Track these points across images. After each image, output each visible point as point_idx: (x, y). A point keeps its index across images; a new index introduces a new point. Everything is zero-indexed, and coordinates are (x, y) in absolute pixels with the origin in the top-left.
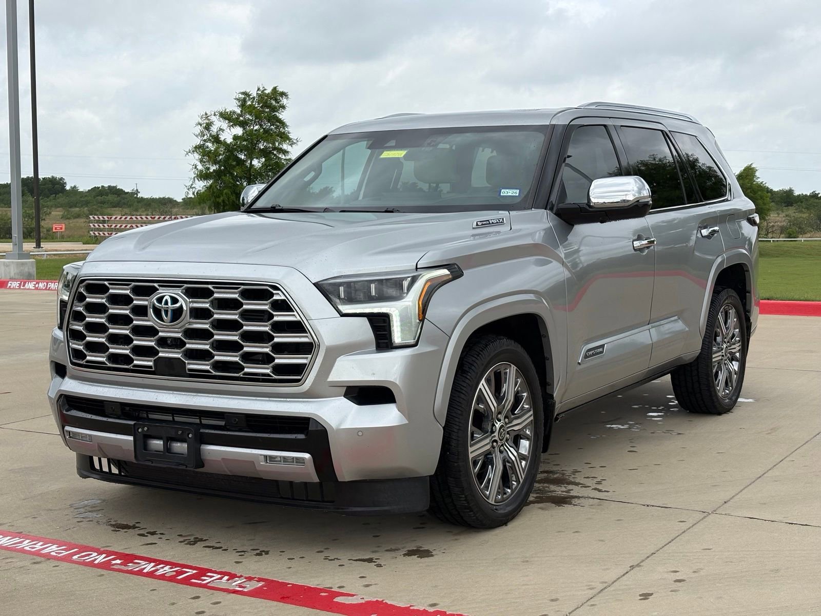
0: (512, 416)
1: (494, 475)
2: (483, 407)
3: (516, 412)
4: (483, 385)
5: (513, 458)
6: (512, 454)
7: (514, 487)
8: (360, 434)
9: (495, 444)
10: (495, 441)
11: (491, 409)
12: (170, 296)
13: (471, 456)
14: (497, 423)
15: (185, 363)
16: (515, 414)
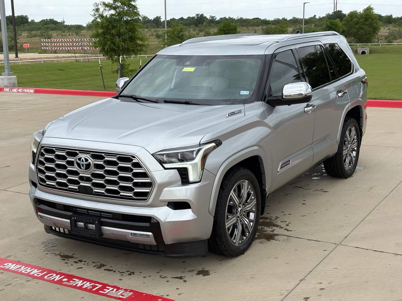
0: (246, 204)
1: (238, 232)
2: (232, 203)
3: (248, 201)
4: (232, 193)
5: (247, 223)
6: (246, 221)
7: (247, 236)
8: (175, 224)
9: (238, 218)
10: (238, 217)
11: (236, 204)
12: (84, 158)
13: (227, 227)
14: (239, 209)
15: (93, 189)
16: (248, 202)
